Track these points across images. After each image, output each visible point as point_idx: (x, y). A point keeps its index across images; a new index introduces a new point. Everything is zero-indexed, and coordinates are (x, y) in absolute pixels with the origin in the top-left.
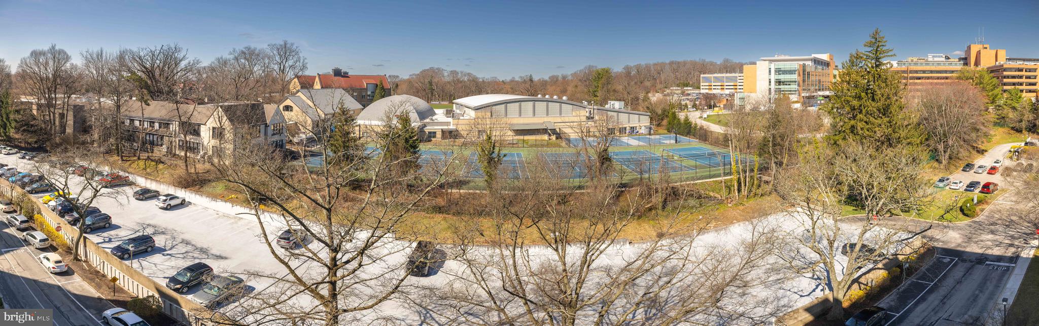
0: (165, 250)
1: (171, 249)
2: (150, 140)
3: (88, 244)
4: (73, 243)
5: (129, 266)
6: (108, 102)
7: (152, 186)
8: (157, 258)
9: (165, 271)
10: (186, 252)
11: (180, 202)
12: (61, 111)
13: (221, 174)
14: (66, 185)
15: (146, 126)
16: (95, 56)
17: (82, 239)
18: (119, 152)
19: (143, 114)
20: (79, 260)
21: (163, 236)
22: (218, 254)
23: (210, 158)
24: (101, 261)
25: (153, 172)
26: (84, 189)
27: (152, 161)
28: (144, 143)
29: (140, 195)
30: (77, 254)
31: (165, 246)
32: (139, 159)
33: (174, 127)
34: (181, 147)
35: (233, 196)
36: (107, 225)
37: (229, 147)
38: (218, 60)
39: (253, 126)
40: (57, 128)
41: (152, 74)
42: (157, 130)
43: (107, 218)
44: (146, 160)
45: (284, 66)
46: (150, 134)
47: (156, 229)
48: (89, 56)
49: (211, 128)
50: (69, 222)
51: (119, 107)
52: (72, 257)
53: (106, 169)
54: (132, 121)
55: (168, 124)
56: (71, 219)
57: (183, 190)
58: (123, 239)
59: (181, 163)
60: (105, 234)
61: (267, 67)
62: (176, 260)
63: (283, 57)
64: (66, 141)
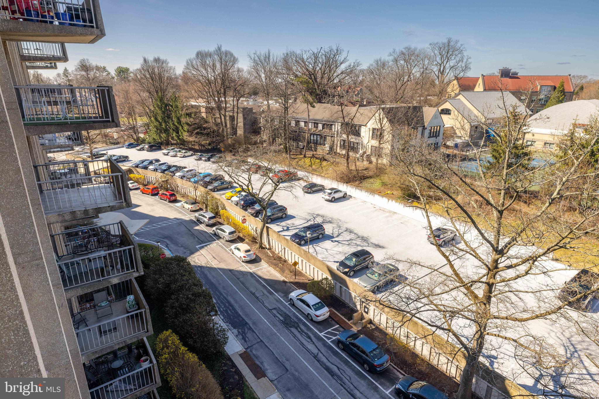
0: (333, 237)
1: (338, 236)
2: (314, 140)
3: (270, 232)
4: (257, 233)
5: (306, 251)
6: (275, 104)
7: (317, 180)
8: (327, 244)
9: (335, 255)
10: (350, 240)
11: (342, 195)
12: (231, 114)
13: (380, 171)
14: (250, 181)
15: (310, 127)
16: (262, 58)
17: (265, 229)
18: (287, 150)
19: (309, 116)
20: (264, 248)
21: (331, 225)
22: (377, 243)
23: (368, 157)
24: (283, 247)
25: (318, 168)
26: (264, 184)
27: (317, 158)
28: (309, 143)
29: (309, 188)
30: (261, 243)
31: (333, 234)
32: (305, 157)
33: (337, 127)
34: (343, 147)
35: (389, 192)
36: (284, 216)
37: (387, 147)
38: (377, 62)
39: (412, 128)
40: (229, 130)
41: (314, 77)
42: (320, 131)
43: (283, 209)
44: (311, 158)
45: (444, 67)
46: (314, 134)
47: (324, 218)
48: (256, 58)
49: (371, 129)
50: (252, 215)
51: (287, 109)
52: (258, 246)
53: (278, 167)
54: (297, 122)
55: (332, 125)
56: (253, 212)
57: (345, 185)
58: (298, 227)
59: (343, 161)
60: (283, 224)
61: (426, 69)
62: (343, 246)
63: (444, 56)
64: (238, 142)
